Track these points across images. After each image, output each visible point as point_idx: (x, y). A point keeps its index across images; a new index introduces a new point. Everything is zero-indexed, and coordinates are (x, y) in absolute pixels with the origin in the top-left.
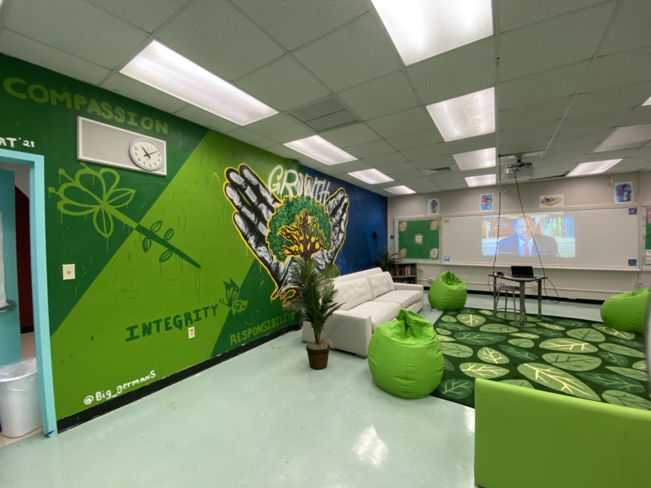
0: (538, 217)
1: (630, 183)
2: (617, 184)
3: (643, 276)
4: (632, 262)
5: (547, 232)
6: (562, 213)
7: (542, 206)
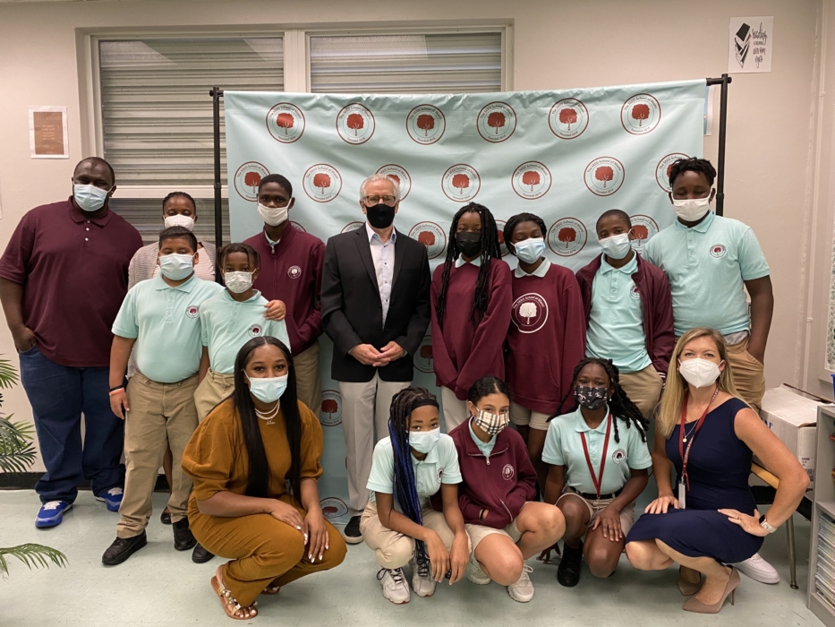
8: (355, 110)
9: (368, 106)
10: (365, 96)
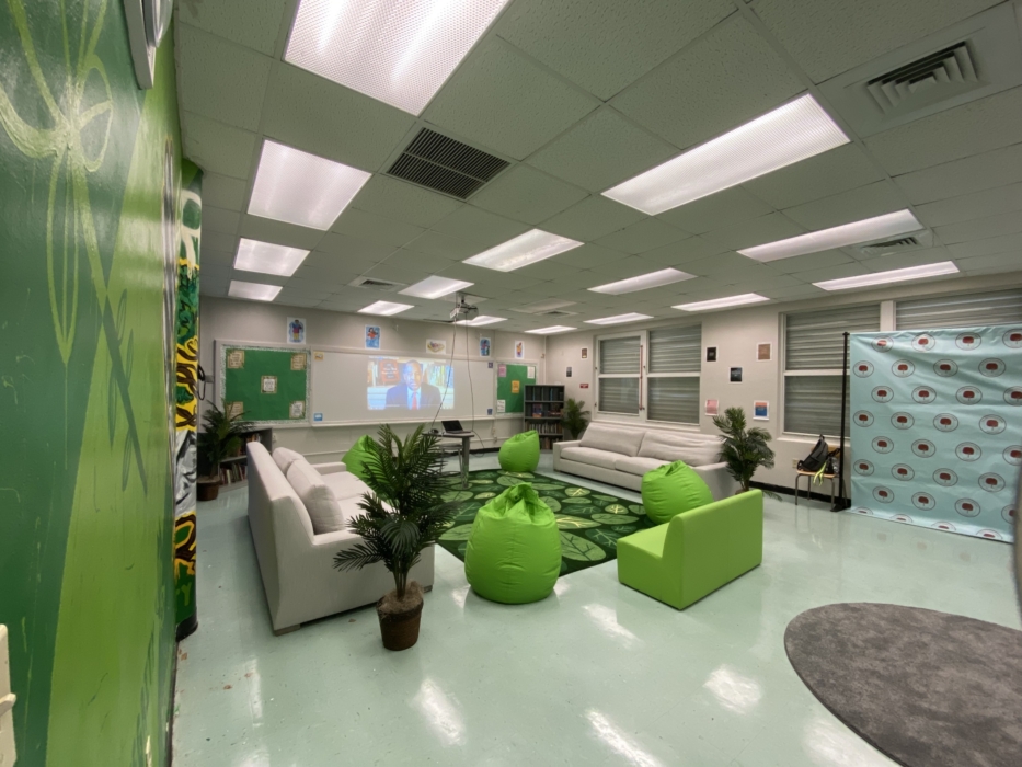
0: (426, 363)
1: (489, 339)
2: (481, 339)
3: (496, 424)
4: (490, 412)
5: (432, 382)
6: (444, 361)
7: (429, 351)
8: (923, 337)
9: (931, 335)
10: (930, 331)
